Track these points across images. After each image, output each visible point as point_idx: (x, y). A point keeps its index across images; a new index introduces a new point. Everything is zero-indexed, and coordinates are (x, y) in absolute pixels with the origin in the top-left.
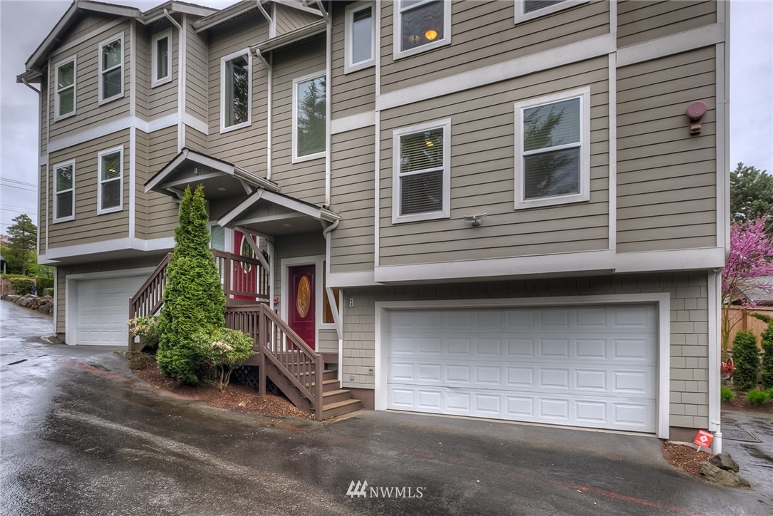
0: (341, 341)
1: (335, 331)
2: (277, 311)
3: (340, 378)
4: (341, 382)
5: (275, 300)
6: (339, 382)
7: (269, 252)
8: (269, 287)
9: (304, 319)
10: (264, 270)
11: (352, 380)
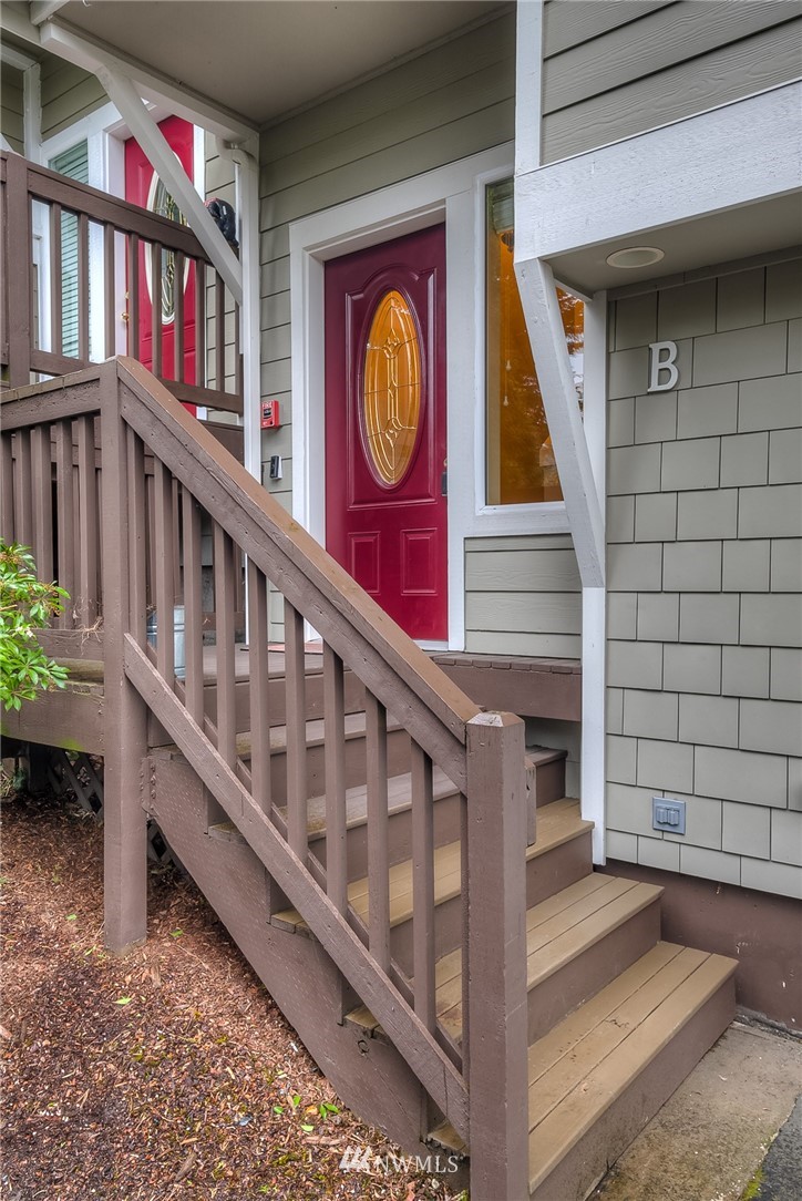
0: (593, 600)
1: (562, 543)
2: (274, 461)
3: (593, 808)
4: (599, 831)
5: (266, 414)
6: (588, 832)
7: (241, 201)
8: (240, 359)
9: (394, 493)
10: (221, 283)
11: (667, 826)
